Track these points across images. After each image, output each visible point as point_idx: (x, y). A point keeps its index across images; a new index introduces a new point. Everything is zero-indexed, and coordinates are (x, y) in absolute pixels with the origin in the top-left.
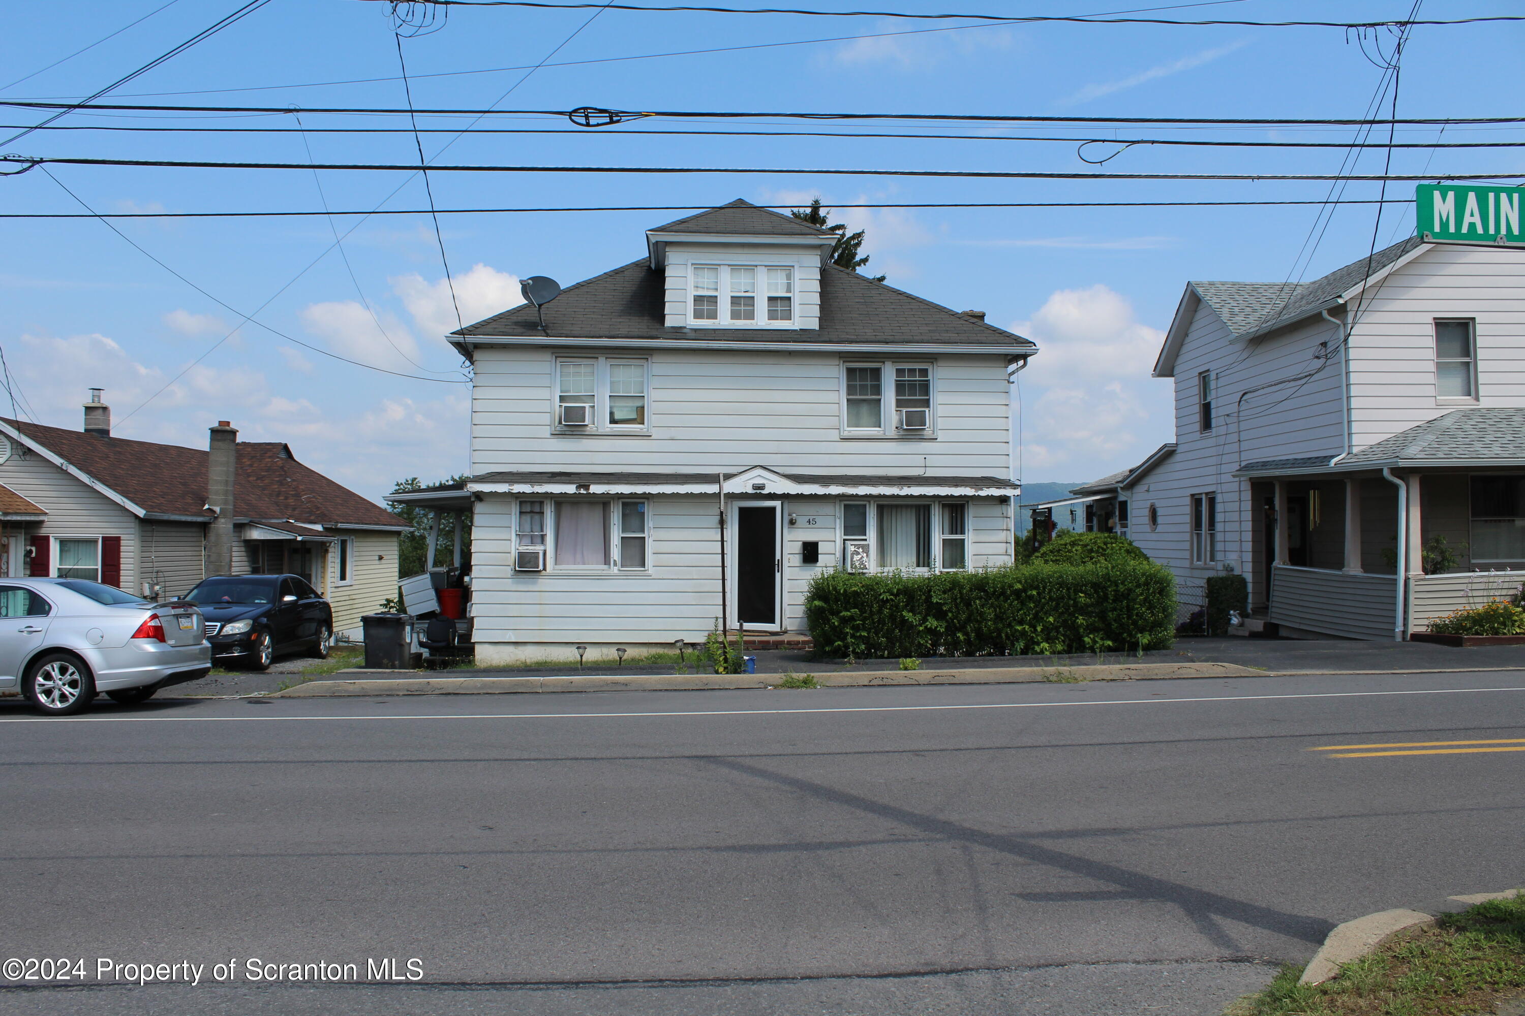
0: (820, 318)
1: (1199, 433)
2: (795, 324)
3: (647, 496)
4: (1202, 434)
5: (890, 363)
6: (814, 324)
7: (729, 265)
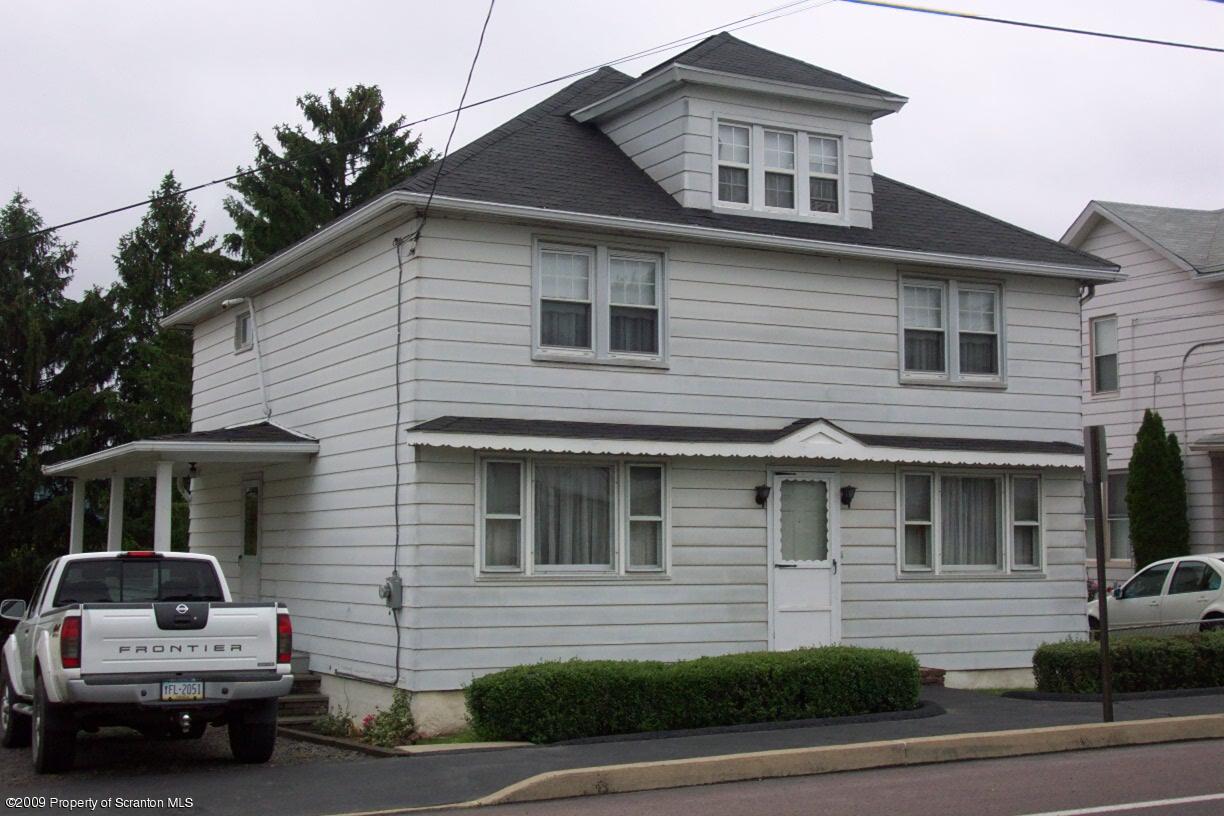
0: (873, 213)
1: (1090, 394)
2: (844, 218)
3: (663, 459)
4: (1093, 395)
5: (955, 283)
6: (866, 222)
7: (764, 126)
